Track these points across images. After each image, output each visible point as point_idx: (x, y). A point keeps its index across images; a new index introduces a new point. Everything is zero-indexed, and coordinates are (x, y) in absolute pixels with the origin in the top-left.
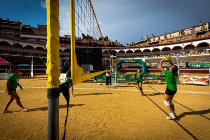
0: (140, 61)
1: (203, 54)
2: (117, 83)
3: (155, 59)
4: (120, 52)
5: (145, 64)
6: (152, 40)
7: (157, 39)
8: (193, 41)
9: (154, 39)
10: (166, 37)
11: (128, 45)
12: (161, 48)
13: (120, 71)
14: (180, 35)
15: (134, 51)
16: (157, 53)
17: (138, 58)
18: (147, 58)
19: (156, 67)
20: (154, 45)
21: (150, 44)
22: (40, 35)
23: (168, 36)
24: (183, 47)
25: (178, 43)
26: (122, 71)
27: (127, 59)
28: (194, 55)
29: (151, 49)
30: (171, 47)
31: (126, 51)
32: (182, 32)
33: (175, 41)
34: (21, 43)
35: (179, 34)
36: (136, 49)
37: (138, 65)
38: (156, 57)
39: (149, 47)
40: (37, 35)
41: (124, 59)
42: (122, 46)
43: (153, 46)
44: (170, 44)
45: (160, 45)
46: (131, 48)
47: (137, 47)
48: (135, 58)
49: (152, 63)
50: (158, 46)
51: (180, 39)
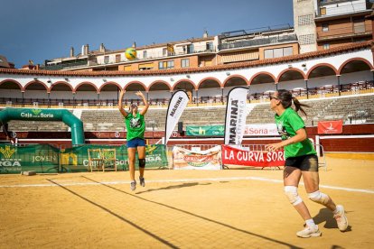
0: (66, 116)
1: (209, 105)
3: (108, 113)
4: (3, 86)
5: (81, 125)
6: (101, 60)
7: (112, 59)
8: (190, 72)
9: (107, 58)
11: (31, 67)
12: (123, 82)
14: (166, 56)
15: (49, 86)
16: (112, 95)
18: (86, 108)
19: (109, 135)
20: (102, 72)
21: (95, 69)
23: (140, 54)
24: (172, 84)
25: (161, 74)
27: (27, 107)
28: (194, 107)
29: (98, 83)
30: (147, 81)
31: (24, 82)
32: (170, 48)
33: (155, 67)
35: (164, 53)
36: (55, 80)
37: (61, 127)
39: (94, 76)
41: (19, 107)
43: (102, 76)
44: (144, 75)
45: (119, 75)
46: (42, 74)
47: (59, 75)
48: (53, 108)
49: (100, 124)
50: (115, 76)
51: (165, 66)
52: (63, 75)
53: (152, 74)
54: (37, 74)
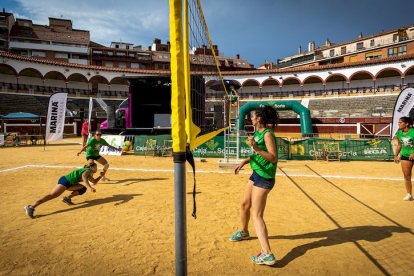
0: (295, 106)
2: (240, 157)
3: (333, 101)
4: (247, 84)
5: (308, 112)
6: (326, 54)
7: (338, 51)
9: (332, 52)
10: (360, 46)
11: (266, 66)
12: (348, 73)
13: (247, 129)
14: (397, 42)
15: (281, 81)
16: (339, 85)
17: (291, 98)
18: (313, 97)
19: (336, 121)
20: (329, 65)
21: (321, 63)
22: (55, 43)
23: (367, 44)
24: (403, 70)
25: (390, 62)
26: (252, 129)
27: (264, 100)
29: (324, 75)
30: (374, 70)
31: (261, 80)
32: (401, 33)
33: (383, 55)
34: (11, 63)
35: (394, 39)
36: (285, 77)
37: (292, 114)
38: (336, 97)
39: (320, 70)
40: (48, 43)
41: (258, 100)
42: (252, 68)
43: (327, 69)
44: (370, 64)
45: (345, 67)
46: (275, 73)
47: (289, 72)
48: (285, 99)
49: (326, 111)
50: (340, 68)
51: (395, 52)
52: (292, 72)
53: (380, 63)
54: (271, 73)
